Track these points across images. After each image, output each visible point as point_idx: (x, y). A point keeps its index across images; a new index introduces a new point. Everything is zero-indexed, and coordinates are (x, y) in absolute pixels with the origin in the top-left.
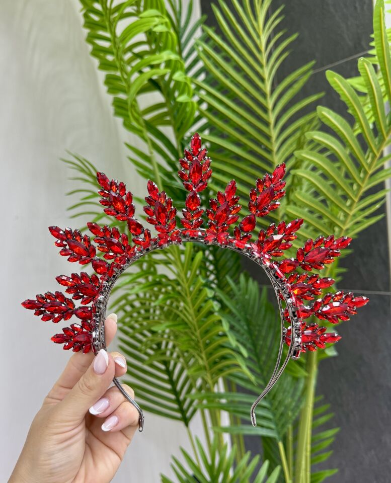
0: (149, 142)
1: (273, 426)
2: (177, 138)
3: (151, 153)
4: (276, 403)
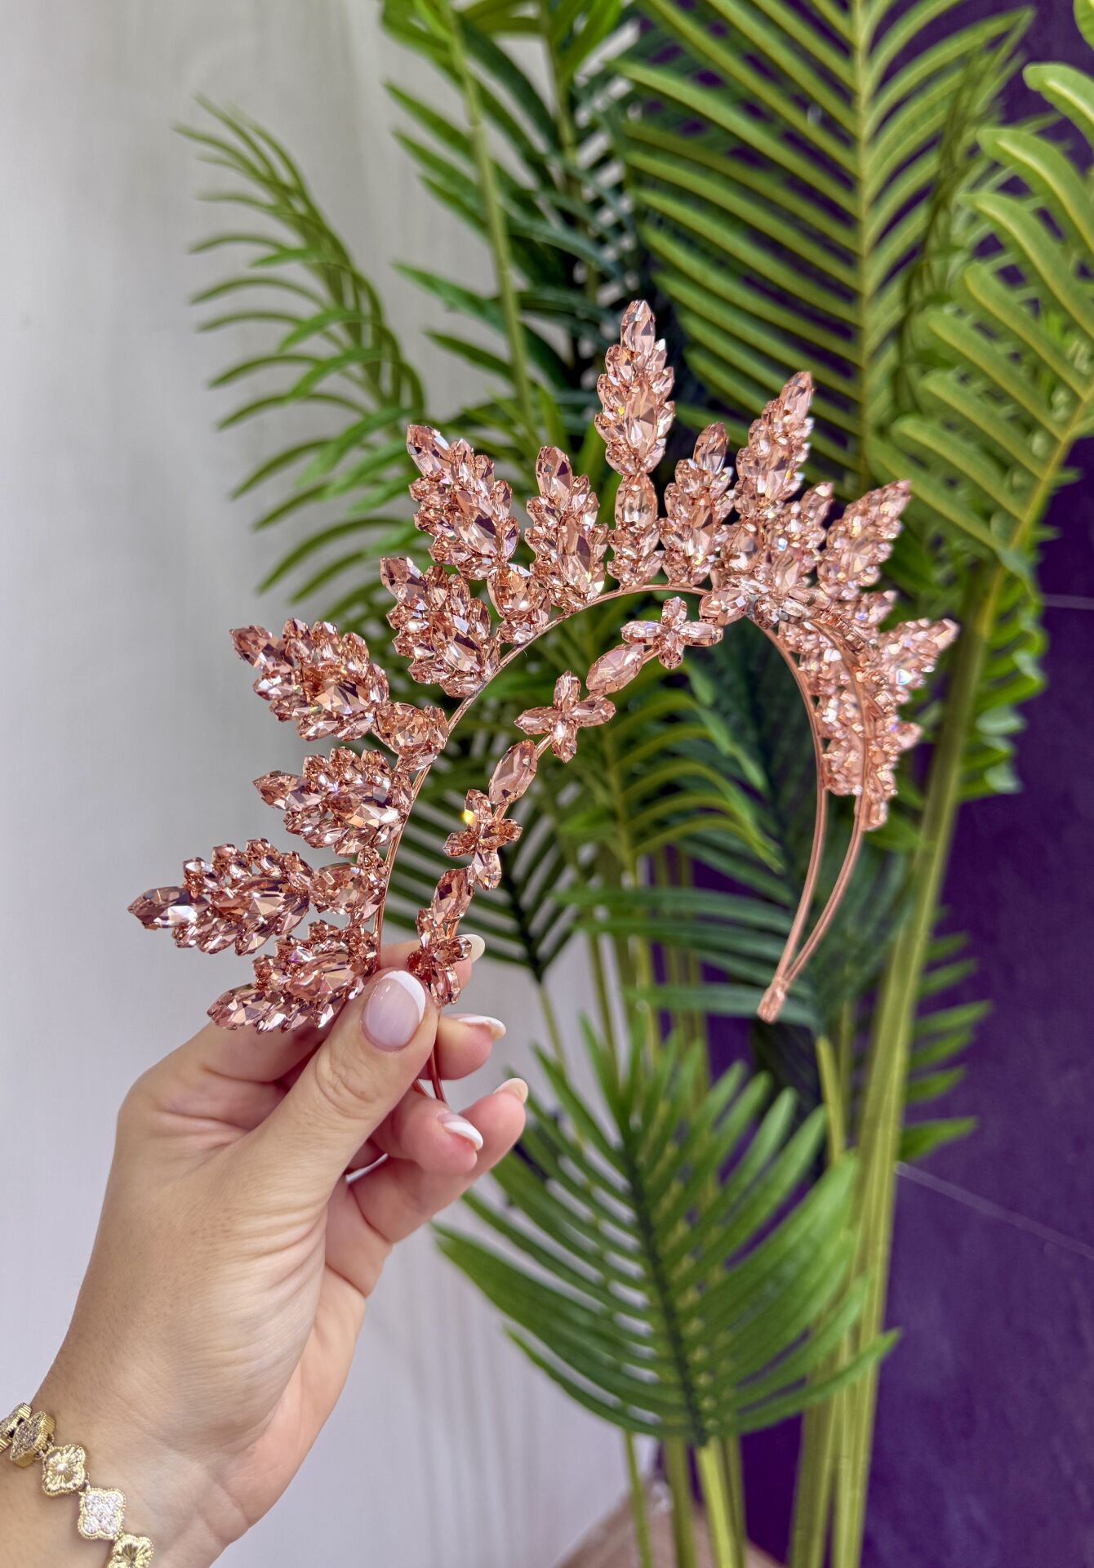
0: (469, 85)
2: (556, 75)
3: (474, 122)
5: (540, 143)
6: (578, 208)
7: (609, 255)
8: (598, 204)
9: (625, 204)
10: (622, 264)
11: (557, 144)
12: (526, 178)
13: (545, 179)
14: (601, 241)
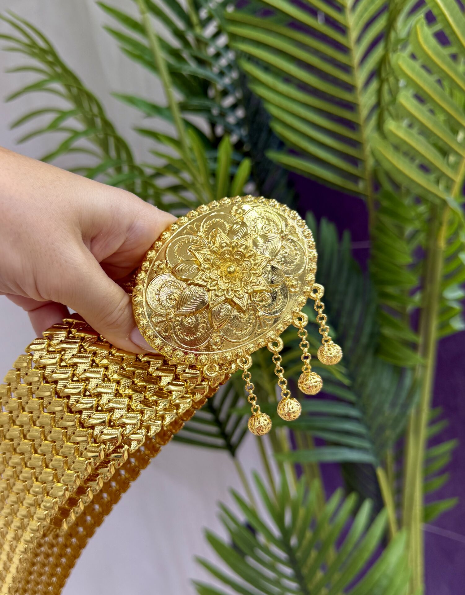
4: (371, 411)
5: (180, 25)
6: (207, 58)
7: (227, 81)
8: (217, 56)
10: (233, 85)
11: (190, 25)
12: (176, 43)
13: (186, 43)
14: (222, 75)
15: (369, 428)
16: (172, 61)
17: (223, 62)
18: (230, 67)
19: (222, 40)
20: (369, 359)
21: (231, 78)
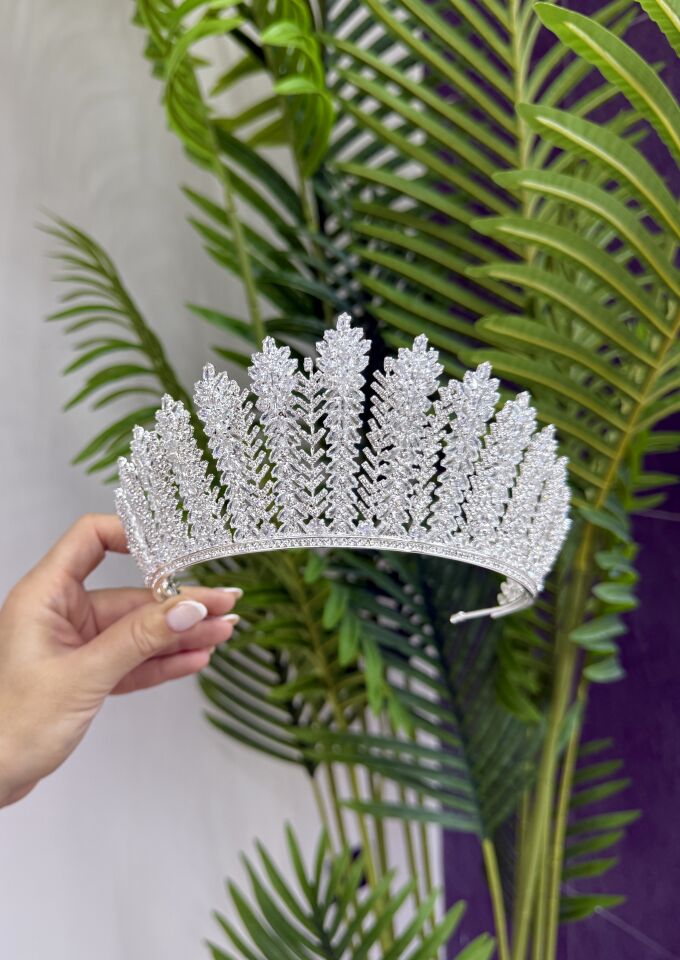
1: (471, 808)
2: (302, 173)
4: (482, 762)
5: (290, 220)
6: (320, 264)
7: (342, 294)
8: (334, 261)
9: (354, 260)
10: (351, 302)
11: (303, 220)
12: (280, 244)
13: (296, 245)
14: (336, 286)
15: (476, 785)
16: (272, 267)
17: (341, 269)
18: (349, 276)
19: (343, 241)
20: (485, 692)
21: (350, 291)
